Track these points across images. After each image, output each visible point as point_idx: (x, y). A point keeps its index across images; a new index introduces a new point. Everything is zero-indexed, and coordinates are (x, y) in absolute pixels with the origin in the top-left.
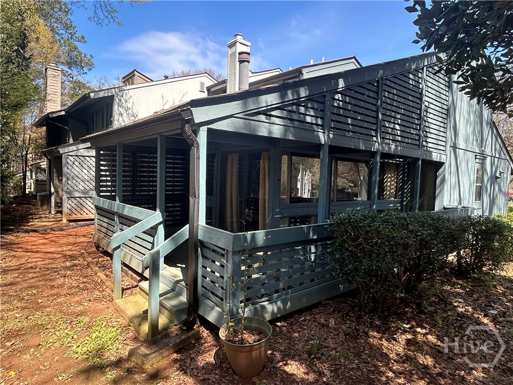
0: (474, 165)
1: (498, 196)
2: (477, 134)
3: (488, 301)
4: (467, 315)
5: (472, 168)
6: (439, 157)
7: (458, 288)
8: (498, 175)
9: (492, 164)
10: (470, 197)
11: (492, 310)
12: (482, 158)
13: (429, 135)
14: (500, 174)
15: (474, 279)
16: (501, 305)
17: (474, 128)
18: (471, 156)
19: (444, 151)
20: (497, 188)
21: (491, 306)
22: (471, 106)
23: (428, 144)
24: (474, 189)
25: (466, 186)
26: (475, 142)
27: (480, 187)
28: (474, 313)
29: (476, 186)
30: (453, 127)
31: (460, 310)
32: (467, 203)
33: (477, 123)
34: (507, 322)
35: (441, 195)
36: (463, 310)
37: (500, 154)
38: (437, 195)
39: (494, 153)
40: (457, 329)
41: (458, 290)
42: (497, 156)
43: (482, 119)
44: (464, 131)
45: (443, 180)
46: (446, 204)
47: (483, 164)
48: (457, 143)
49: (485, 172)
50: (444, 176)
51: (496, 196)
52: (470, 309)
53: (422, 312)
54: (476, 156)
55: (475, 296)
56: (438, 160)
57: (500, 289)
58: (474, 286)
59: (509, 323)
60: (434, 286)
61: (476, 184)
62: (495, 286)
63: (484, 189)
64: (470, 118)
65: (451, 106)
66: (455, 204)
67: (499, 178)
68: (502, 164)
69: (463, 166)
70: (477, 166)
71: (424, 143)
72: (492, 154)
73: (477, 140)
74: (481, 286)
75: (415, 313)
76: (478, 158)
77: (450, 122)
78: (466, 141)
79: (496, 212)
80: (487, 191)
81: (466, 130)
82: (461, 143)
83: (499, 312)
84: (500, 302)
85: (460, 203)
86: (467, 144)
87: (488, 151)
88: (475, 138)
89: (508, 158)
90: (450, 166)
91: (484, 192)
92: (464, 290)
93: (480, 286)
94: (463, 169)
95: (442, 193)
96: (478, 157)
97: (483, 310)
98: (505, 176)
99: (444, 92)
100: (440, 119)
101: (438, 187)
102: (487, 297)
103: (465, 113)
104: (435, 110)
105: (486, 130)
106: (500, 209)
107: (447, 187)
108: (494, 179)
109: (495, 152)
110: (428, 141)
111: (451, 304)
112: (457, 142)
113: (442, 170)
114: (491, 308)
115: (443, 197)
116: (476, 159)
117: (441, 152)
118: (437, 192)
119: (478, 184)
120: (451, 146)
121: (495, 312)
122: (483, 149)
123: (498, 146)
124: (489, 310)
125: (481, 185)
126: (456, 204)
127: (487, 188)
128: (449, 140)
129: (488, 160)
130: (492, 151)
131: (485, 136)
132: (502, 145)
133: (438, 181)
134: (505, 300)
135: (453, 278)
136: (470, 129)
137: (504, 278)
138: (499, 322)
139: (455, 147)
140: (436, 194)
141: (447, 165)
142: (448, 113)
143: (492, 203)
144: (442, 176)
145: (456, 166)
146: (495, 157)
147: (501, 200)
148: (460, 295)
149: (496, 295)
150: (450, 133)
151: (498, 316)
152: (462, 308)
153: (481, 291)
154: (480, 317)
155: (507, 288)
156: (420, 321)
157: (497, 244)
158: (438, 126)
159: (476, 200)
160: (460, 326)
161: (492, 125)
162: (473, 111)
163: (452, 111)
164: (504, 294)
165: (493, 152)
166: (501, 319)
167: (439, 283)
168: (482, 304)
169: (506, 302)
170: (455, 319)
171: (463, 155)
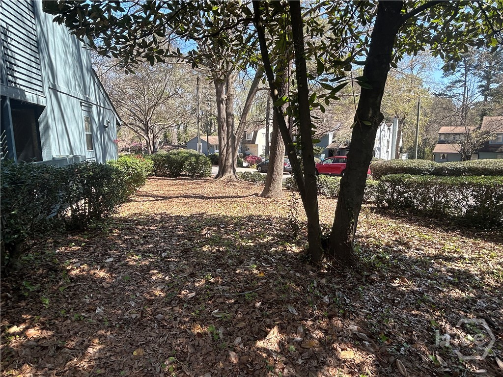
0: (81, 113)
1: (109, 144)
2: (79, 80)
3: (104, 250)
4: (83, 275)
5: (78, 116)
6: (35, 99)
7: (74, 246)
8: (105, 124)
9: (99, 113)
10: (82, 147)
11: (109, 258)
12: (87, 105)
13: (15, 68)
14: (108, 123)
15: (92, 230)
16: (117, 249)
17: (74, 72)
18: (76, 102)
19: (42, 92)
20: (106, 137)
21: (107, 254)
22: (67, 46)
23: (15, 79)
24: (84, 138)
25: (75, 134)
26: (77, 88)
27: (91, 135)
28: (89, 270)
29: (87, 134)
30: (48, 65)
31: (74, 273)
32: (80, 152)
33: (77, 66)
34: (122, 266)
35: (48, 145)
36: (77, 271)
37: (104, 104)
38: (43, 145)
39: (99, 103)
40: (70, 301)
41: (74, 248)
42: (102, 105)
43: (82, 64)
44: (63, 73)
45: (47, 127)
46: (55, 154)
47: (89, 112)
48: (57, 86)
49: (93, 121)
50: (47, 123)
51: (107, 144)
52: (85, 267)
53: (22, 298)
54: (81, 103)
55: (92, 249)
56: (35, 102)
57: (116, 233)
58: (91, 237)
59: (124, 267)
60: (44, 253)
61: (86, 133)
62: (111, 231)
63: (95, 137)
64: (68, 59)
65: (40, 38)
66: (65, 153)
67: (107, 127)
68: (108, 114)
69: (68, 113)
70: (84, 114)
71: (10, 77)
72: (97, 103)
73: (80, 86)
74: (98, 235)
75: (10, 304)
76: (83, 106)
77: (43, 57)
78: (68, 84)
79: (108, 160)
80: (98, 140)
81: (65, 72)
82: (62, 86)
83: (115, 258)
84: (116, 246)
85: (72, 152)
86: (69, 89)
87: (92, 99)
88: (77, 83)
89: (112, 109)
90: (53, 110)
91: (95, 141)
92: (80, 246)
93: (96, 236)
94: (69, 116)
95: (48, 142)
96: (83, 104)
97: (99, 262)
98: (112, 125)
99: (29, 17)
100: (29, 51)
101: (42, 135)
102: (103, 245)
103: (61, 52)
104: (20, 37)
105: (88, 77)
106: (112, 157)
107: (52, 135)
108: (103, 128)
109: (99, 101)
110: (15, 75)
111: (63, 269)
112: (56, 84)
113: (44, 115)
114: (107, 257)
115: (50, 146)
116: (81, 105)
117: (38, 93)
118: (42, 141)
119: (88, 133)
120: (50, 88)
121: (111, 259)
122: (87, 96)
123: (101, 96)
124: (106, 259)
125: (90, 133)
126: (67, 154)
127: (97, 136)
128: (46, 80)
129: (94, 108)
130: (96, 100)
131: (87, 84)
132: (104, 95)
133: (41, 128)
134: (120, 242)
135: (69, 235)
136: (70, 73)
137: (120, 219)
138: (115, 269)
139: (55, 89)
140: (42, 143)
141: (48, 108)
142: (39, 46)
143: (105, 151)
144: (45, 121)
145: (59, 111)
146: (100, 106)
147: (111, 148)
148: (75, 254)
149: (113, 240)
150: (45, 72)
151: (114, 263)
152: (77, 268)
153: (97, 242)
154: (97, 271)
155: (122, 229)
156: (17, 313)
157: (107, 188)
158: (27, 59)
159: (88, 149)
160: (74, 294)
161: (92, 72)
162: (69, 52)
163: (43, 44)
164: (119, 237)
165: (98, 101)
166: (117, 265)
167: (51, 246)
168: (98, 256)
169: (122, 244)
170: (68, 288)
171: (66, 101)
